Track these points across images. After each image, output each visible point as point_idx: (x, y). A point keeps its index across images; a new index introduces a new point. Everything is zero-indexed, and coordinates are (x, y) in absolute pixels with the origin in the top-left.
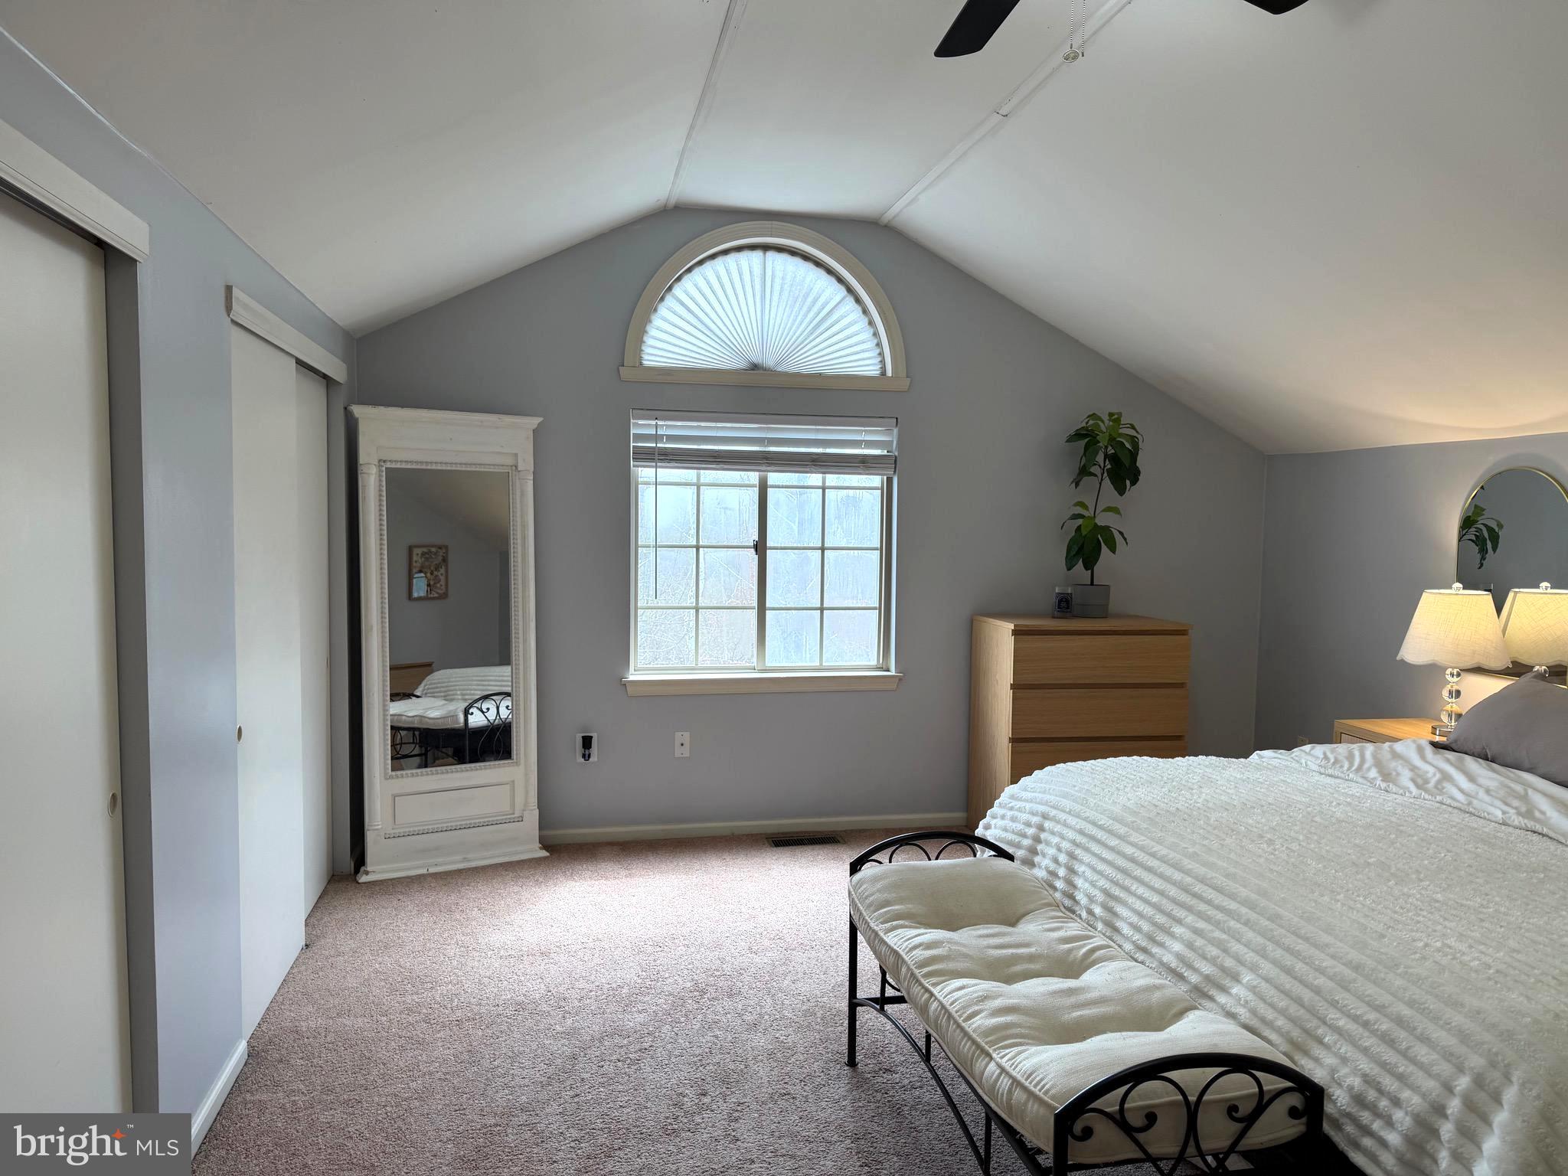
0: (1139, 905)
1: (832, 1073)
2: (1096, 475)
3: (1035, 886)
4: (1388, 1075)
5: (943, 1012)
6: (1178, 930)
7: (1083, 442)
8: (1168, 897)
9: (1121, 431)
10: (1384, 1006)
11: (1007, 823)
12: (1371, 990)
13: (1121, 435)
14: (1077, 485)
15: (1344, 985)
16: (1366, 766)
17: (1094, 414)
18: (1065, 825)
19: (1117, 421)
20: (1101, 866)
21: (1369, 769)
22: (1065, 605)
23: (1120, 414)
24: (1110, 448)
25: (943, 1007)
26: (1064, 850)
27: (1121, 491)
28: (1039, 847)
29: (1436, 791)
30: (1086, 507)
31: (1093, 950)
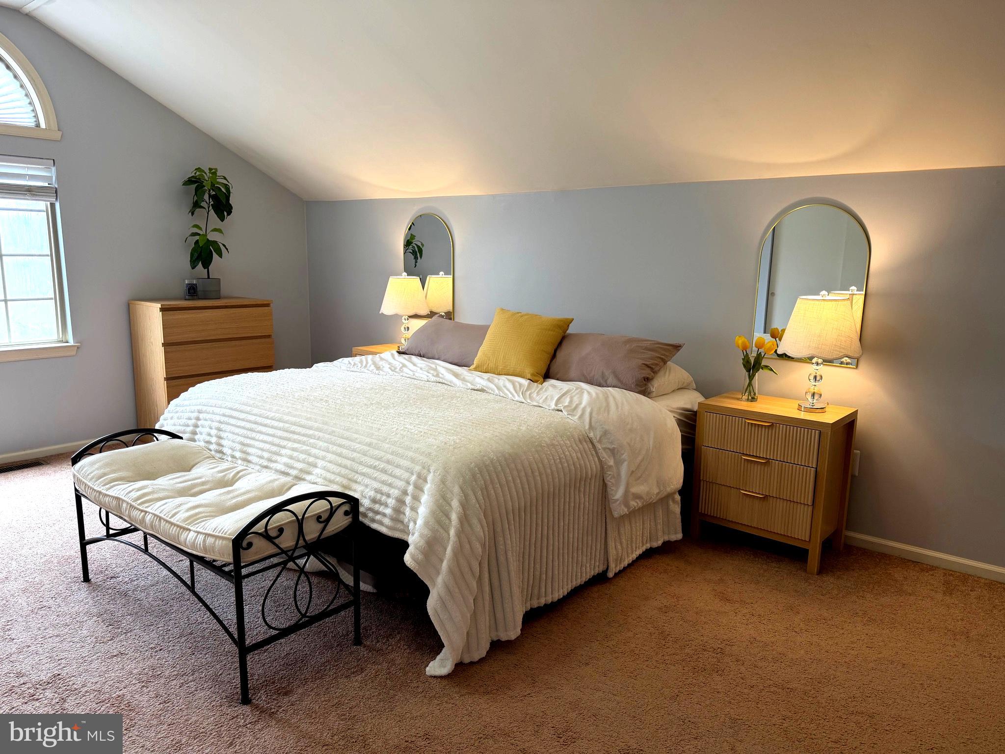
0: (262, 445)
1: (73, 588)
2: (204, 208)
3: (198, 450)
4: (385, 486)
5: (155, 518)
6: (283, 451)
7: (194, 186)
8: (277, 437)
9: (218, 180)
10: (381, 458)
11: (175, 421)
12: (376, 452)
13: (218, 183)
14: (193, 214)
15: (365, 454)
16: (368, 365)
17: (199, 168)
18: (213, 413)
19: (215, 173)
20: (237, 430)
21: (370, 366)
22: (192, 291)
23: (216, 170)
24: (211, 191)
25: (155, 515)
26: (213, 427)
27: (222, 219)
28: (198, 430)
29: (400, 371)
30: (200, 229)
31: (238, 473)
